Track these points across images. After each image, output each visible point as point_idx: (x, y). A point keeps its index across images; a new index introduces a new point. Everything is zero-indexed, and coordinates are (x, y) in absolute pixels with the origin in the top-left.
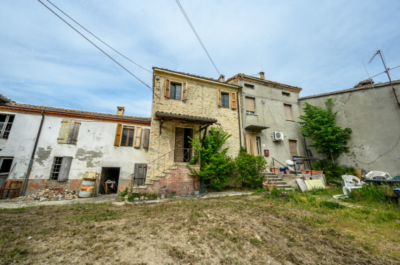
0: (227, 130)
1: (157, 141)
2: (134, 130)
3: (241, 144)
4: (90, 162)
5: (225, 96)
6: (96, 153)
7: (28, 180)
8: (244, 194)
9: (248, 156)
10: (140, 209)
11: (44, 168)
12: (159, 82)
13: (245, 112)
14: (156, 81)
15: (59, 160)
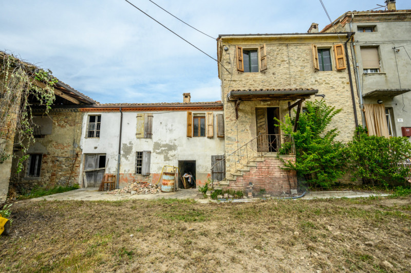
0: (331, 103)
1: (234, 128)
2: (204, 117)
3: (356, 121)
4: (167, 155)
5: (323, 52)
6: (171, 146)
7: (119, 174)
8: (374, 195)
9: (373, 138)
10: (229, 211)
11: (129, 163)
12: (229, 54)
13: (361, 72)
14: (224, 53)
15: (140, 155)
